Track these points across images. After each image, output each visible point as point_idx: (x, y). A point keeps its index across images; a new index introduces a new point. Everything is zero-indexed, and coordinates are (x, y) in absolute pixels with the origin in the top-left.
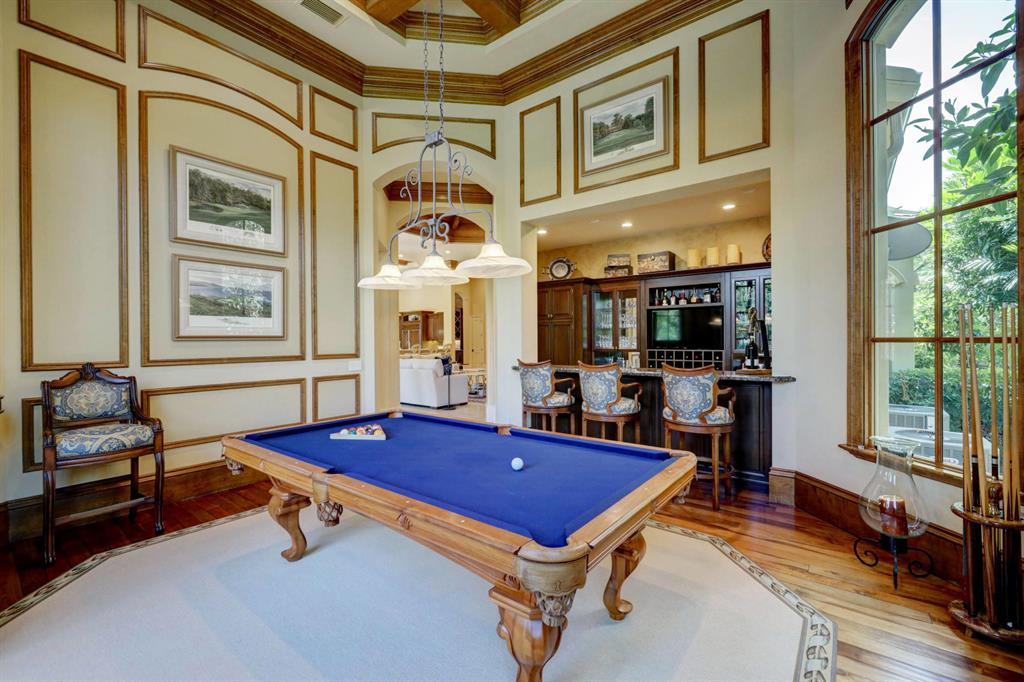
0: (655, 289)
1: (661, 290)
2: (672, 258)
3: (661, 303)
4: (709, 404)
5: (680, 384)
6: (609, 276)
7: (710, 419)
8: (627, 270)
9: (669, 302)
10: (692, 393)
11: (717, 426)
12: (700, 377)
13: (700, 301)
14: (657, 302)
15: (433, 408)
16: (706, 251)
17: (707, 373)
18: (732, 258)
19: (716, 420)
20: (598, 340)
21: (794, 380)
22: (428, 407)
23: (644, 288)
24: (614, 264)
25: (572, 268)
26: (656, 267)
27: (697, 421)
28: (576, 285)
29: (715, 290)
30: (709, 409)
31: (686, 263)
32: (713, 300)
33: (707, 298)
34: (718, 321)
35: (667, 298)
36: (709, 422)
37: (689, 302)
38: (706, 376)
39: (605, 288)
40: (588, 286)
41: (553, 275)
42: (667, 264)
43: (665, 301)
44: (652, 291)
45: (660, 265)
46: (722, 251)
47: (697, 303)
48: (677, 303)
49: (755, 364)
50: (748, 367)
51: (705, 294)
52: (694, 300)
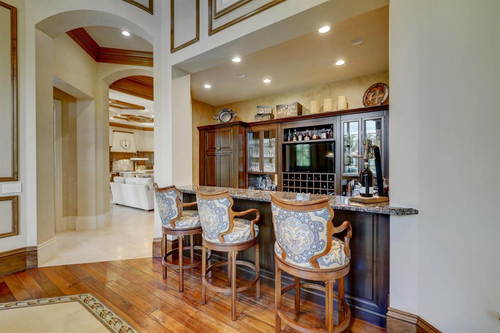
0: (288, 129)
1: (292, 130)
2: (300, 108)
3: (292, 139)
4: (322, 246)
5: (288, 221)
6: (258, 121)
7: (324, 264)
8: (269, 116)
9: (297, 139)
10: (301, 231)
11: (332, 271)
12: (311, 214)
13: (319, 138)
14: (289, 139)
15: (146, 211)
16: (323, 103)
17: (320, 209)
18: (342, 107)
19: (330, 263)
20: (251, 165)
21: (416, 212)
22: (144, 210)
23: (280, 129)
24: (261, 113)
25: (234, 116)
26: (288, 113)
27: (308, 265)
28: (234, 126)
29: (329, 130)
30: (322, 252)
31: (309, 111)
32: (328, 137)
33: (324, 136)
34: (331, 155)
35: (296, 136)
36: (322, 267)
37: (311, 139)
38: (319, 213)
39: (255, 129)
40: (243, 128)
41: (220, 120)
42: (296, 111)
43: (294, 138)
44: (286, 131)
45: (292, 112)
46: (335, 101)
47: (317, 139)
48: (303, 139)
49: (370, 193)
50: (363, 195)
51: (322, 132)
52: (315, 137)
